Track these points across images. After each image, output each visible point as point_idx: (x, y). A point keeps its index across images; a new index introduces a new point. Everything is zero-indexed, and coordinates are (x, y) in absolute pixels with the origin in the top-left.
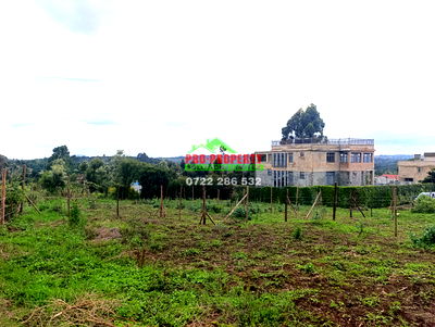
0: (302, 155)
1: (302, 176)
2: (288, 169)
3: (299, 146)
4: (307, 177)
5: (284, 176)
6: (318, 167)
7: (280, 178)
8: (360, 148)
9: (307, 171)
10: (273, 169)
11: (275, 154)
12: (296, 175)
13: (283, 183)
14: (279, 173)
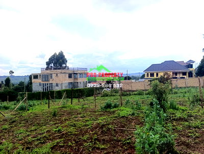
0: (57, 75)
1: (57, 85)
2: (50, 82)
3: (55, 70)
4: (60, 86)
5: (48, 86)
6: (65, 80)
7: (46, 87)
8: (82, 72)
9: (59, 83)
10: (42, 82)
11: (43, 75)
12: (54, 85)
13: (48, 89)
14: (45, 84)
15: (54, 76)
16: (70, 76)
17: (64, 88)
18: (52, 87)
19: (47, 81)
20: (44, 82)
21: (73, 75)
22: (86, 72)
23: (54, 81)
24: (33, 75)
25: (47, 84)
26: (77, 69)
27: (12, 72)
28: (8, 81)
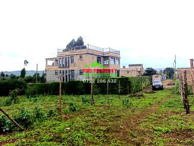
0: (81, 57)
1: (81, 73)
2: (71, 68)
3: (79, 51)
5: (68, 74)
7: (65, 76)
10: (59, 69)
11: (60, 58)
12: (77, 72)
13: (66, 79)
14: (63, 72)
15: (76, 59)
18: (73, 76)
19: (66, 67)
20: (62, 69)
21: (102, 59)
22: (118, 56)
23: (76, 66)
24: (47, 60)
25: (66, 72)
26: (108, 51)
27: (26, 62)
28: (23, 72)
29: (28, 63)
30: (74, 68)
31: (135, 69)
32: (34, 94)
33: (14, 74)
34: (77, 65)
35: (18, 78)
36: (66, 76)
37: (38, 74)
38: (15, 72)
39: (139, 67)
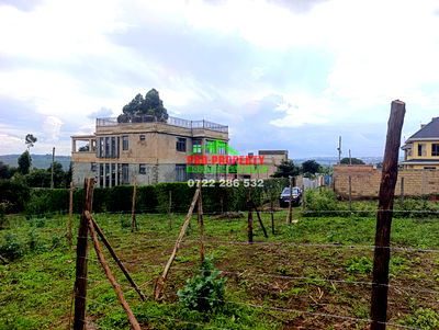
0: (142, 139)
1: (142, 170)
2: (122, 160)
3: (138, 125)
4: (149, 172)
5: (116, 171)
6: (165, 157)
7: (110, 175)
8: (214, 134)
9: (149, 162)
10: (98, 161)
11: (101, 139)
12: (133, 168)
13: (113, 182)
14: (108, 167)
15: (133, 141)
16: (181, 146)
17: (162, 180)
18: (126, 176)
19: (113, 157)
20: (104, 161)
21: (188, 142)
22: (224, 136)
23: (133, 156)
24: (75, 139)
25: (114, 168)
26: (201, 125)
27: (31, 139)
28: (25, 160)
29: (35, 140)
30: (129, 161)
31: (270, 161)
32: (41, 211)
33: (6, 163)
34: (135, 154)
35: (13, 172)
36: (113, 176)
37: (60, 166)
38: (7, 157)
39: (280, 157)
